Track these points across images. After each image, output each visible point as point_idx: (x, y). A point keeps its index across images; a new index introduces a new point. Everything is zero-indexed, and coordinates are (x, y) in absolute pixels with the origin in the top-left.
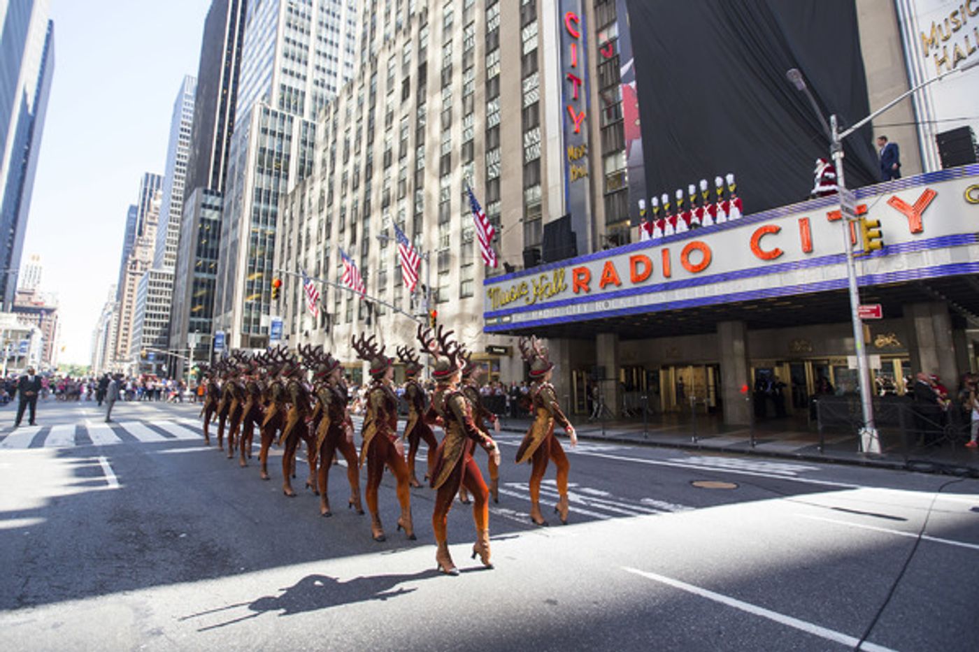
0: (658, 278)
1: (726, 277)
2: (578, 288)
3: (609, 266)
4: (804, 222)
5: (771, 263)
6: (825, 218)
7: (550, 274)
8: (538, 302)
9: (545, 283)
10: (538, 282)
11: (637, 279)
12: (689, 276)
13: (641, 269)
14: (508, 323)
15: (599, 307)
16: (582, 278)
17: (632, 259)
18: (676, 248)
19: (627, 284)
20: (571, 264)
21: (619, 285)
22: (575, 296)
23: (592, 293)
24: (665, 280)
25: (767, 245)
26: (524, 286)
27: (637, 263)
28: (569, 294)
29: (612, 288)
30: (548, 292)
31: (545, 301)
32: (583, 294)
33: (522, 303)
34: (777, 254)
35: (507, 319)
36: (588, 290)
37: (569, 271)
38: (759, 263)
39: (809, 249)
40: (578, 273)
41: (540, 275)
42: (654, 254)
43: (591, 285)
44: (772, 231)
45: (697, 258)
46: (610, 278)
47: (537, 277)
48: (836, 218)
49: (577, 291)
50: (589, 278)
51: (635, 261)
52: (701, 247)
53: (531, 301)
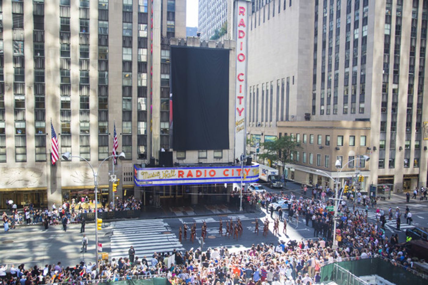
0: (202, 176)
2: (179, 175)
3: (190, 171)
4: (233, 170)
5: (226, 177)
7: (170, 171)
8: (164, 178)
9: (167, 173)
10: (164, 173)
11: (197, 176)
12: (209, 177)
13: (199, 174)
14: (151, 184)
15: (186, 182)
16: (181, 173)
18: (208, 170)
19: (195, 177)
20: (177, 169)
21: (192, 176)
22: (178, 178)
23: (184, 178)
24: (204, 177)
25: (226, 173)
26: (159, 173)
28: (176, 177)
29: (190, 177)
30: (168, 176)
31: (167, 178)
32: (181, 178)
33: (157, 178)
34: (228, 175)
35: (150, 183)
36: (183, 177)
37: (176, 171)
38: (224, 176)
39: (233, 175)
40: (179, 172)
41: (166, 170)
42: (203, 171)
43: (184, 176)
44: (228, 170)
45: (212, 173)
46: (190, 174)
47: (164, 171)
48: (237, 170)
49: (179, 177)
50: (183, 174)
51: (197, 171)
52: (214, 171)
53: (161, 178)
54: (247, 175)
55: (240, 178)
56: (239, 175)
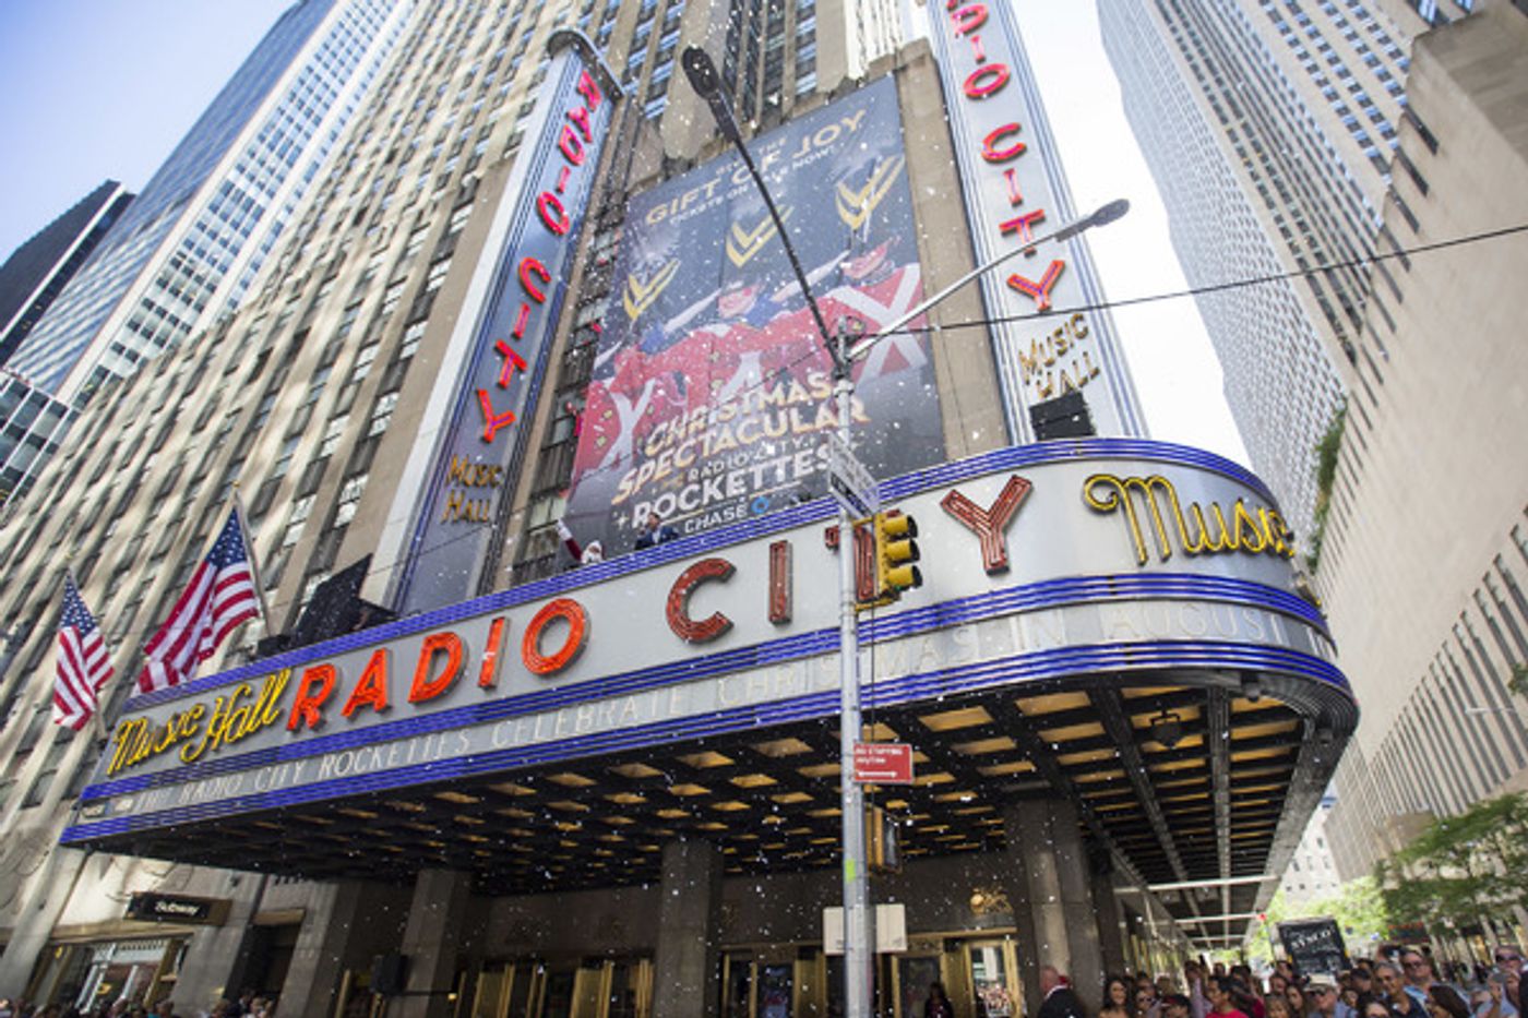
3: (378, 662)
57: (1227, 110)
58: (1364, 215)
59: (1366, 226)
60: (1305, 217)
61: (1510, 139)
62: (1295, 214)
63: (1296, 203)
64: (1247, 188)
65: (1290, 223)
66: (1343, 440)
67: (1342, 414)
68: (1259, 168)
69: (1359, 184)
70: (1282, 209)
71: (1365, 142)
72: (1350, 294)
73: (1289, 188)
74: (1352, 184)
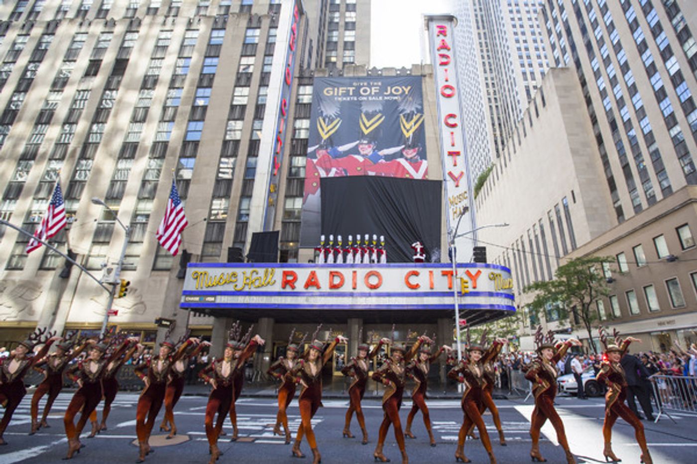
0: (347, 288)
1: (389, 295)
2: (286, 283)
3: (313, 273)
4: (432, 274)
5: (414, 291)
6: (441, 274)
7: (261, 271)
8: (247, 289)
9: (255, 275)
10: (248, 274)
11: (333, 287)
12: (367, 290)
13: (337, 281)
14: (213, 303)
15: (302, 300)
16: (290, 278)
17: (331, 273)
18: (362, 272)
19: (325, 289)
20: (282, 267)
21: (319, 287)
22: (282, 290)
23: (295, 290)
24: (352, 290)
25: (413, 280)
26: (234, 274)
27: (333, 276)
28: (278, 288)
29: (312, 290)
30: (257, 283)
31: (253, 290)
32: (288, 289)
33: (230, 288)
34: (417, 286)
35: (210, 299)
36: (293, 288)
37: (279, 272)
38: (408, 290)
39: (432, 287)
40: (286, 274)
41: (251, 269)
42: (347, 273)
43: (296, 284)
44: (416, 274)
45: (374, 281)
46: (312, 282)
47: (249, 271)
48: (445, 274)
49: (284, 287)
50: (295, 279)
51: (333, 274)
52: (377, 275)
53: (239, 288)
54: (475, 288)
55: (451, 294)
56: (450, 288)
57: (480, 24)
58: (515, 93)
59: (514, 97)
60: (495, 82)
61: (564, 118)
62: (492, 79)
63: (494, 75)
64: (479, 61)
65: (490, 82)
66: (488, 179)
67: (490, 170)
68: (485, 54)
69: (516, 80)
70: (489, 75)
71: (522, 65)
72: (501, 118)
73: (493, 67)
74: (514, 79)
